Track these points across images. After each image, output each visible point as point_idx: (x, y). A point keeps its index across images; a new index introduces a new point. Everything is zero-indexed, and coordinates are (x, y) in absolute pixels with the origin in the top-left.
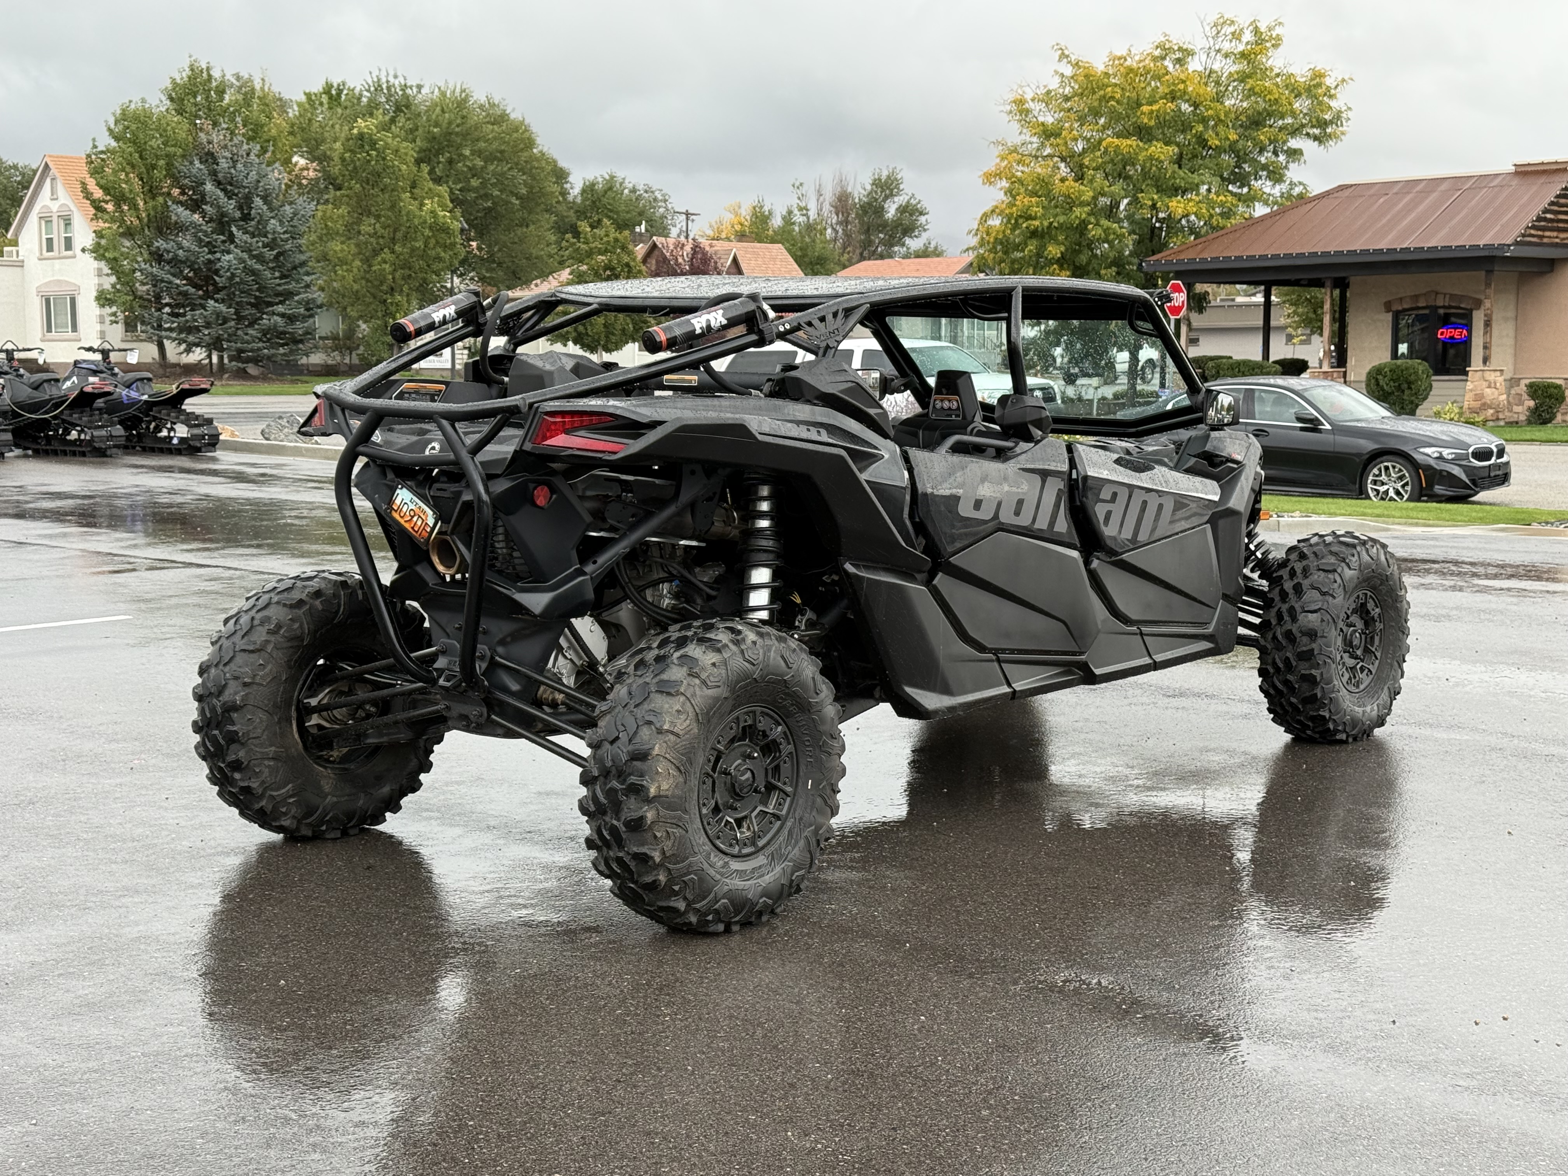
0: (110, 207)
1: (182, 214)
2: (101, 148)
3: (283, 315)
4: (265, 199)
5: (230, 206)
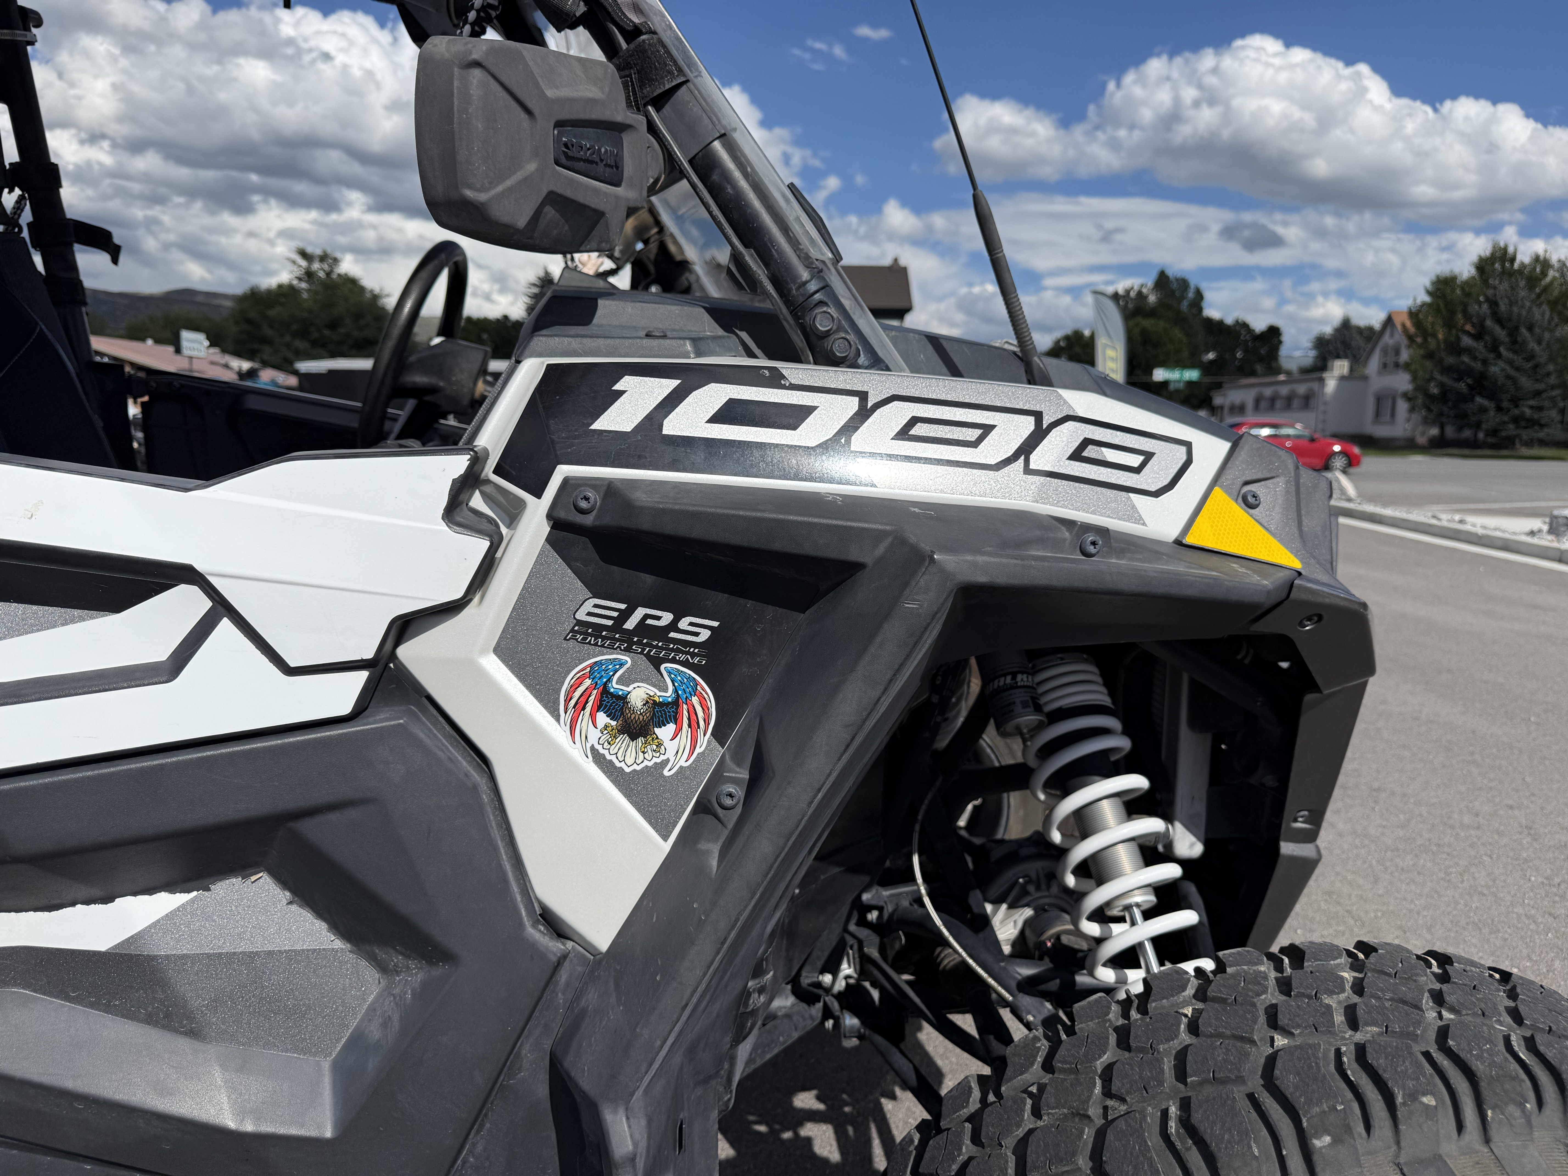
0: (1419, 340)
1: (1466, 341)
2: (1419, 302)
3: (1531, 407)
4: (1530, 328)
5: (1501, 334)
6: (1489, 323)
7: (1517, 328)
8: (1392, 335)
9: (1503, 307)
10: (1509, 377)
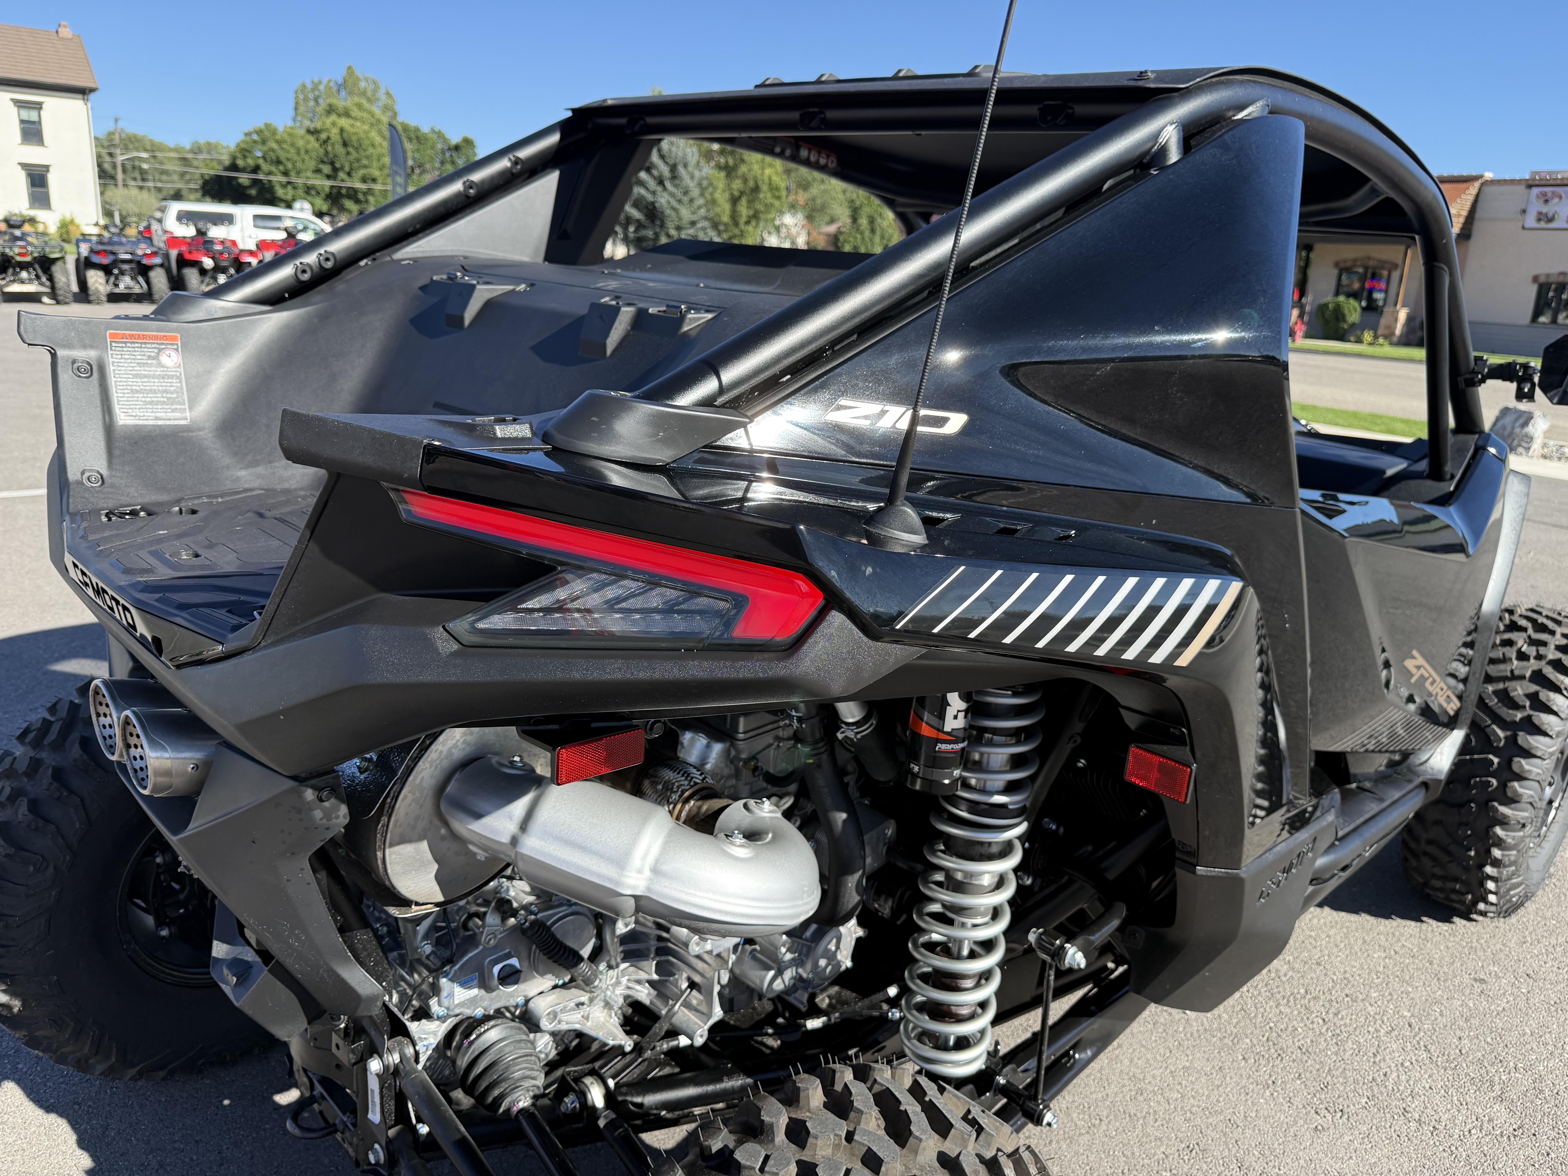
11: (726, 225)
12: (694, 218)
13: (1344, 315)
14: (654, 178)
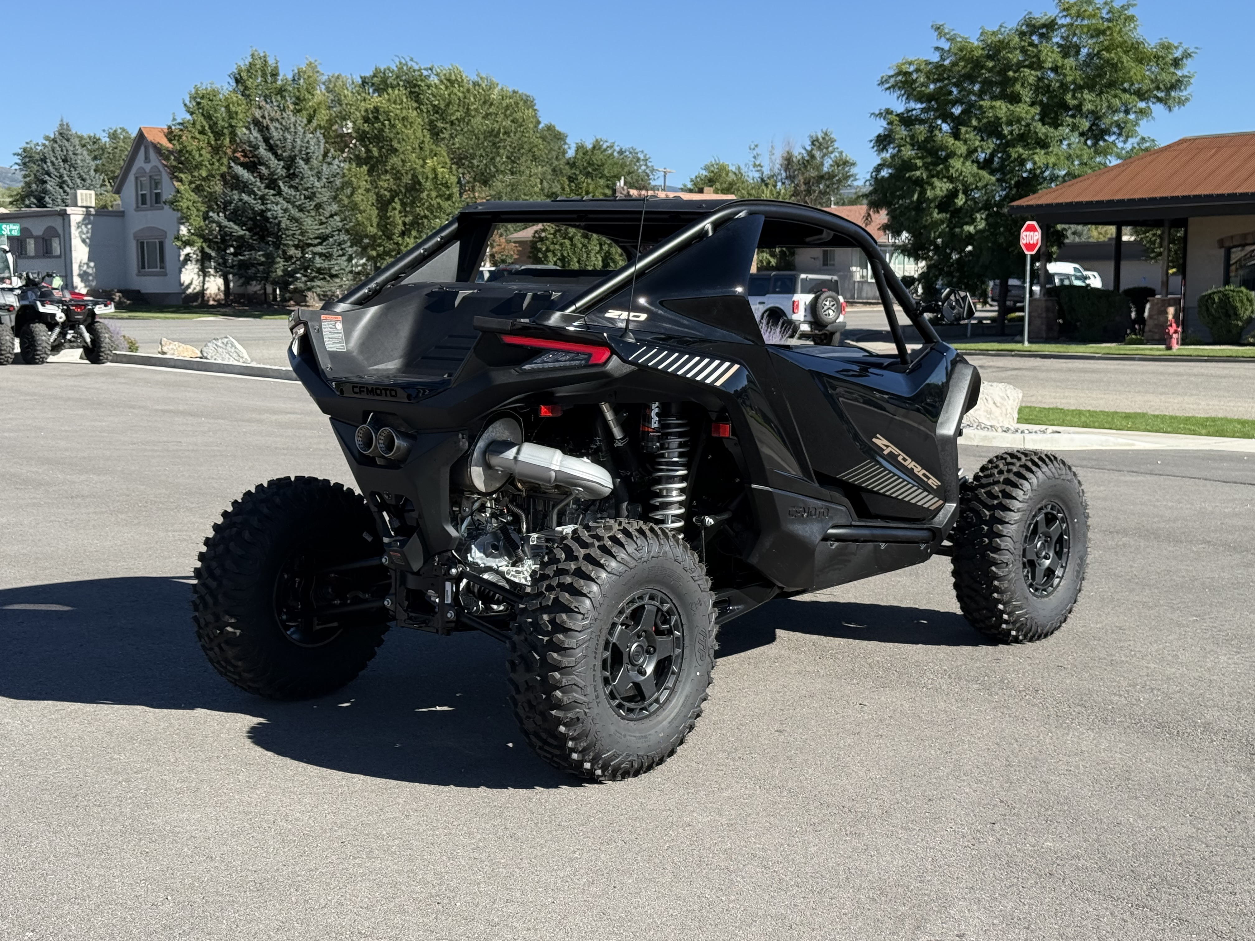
1: (240, 172)
2: (179, 120)
6: (262, 151)
7: (292, 159)
8: (147, 159)
9: (276, 135)
10: (292, 219)
11: (373, 238)
12: (323, 230)
13: (1235, 308)
14: (262, 178)
